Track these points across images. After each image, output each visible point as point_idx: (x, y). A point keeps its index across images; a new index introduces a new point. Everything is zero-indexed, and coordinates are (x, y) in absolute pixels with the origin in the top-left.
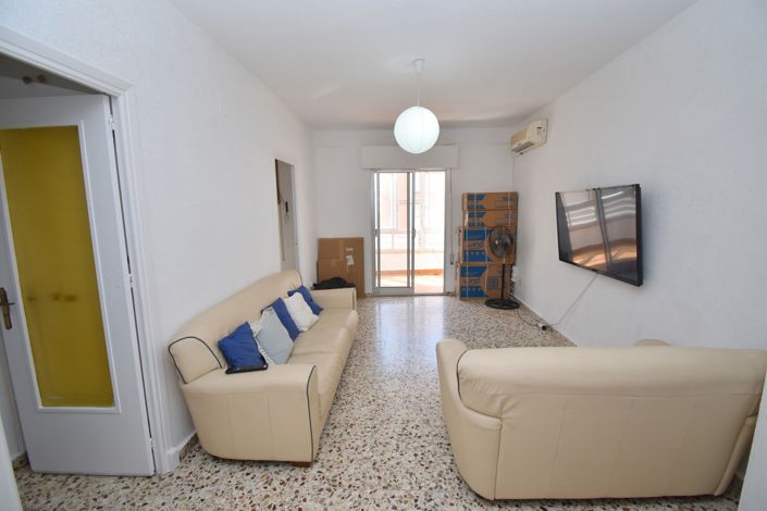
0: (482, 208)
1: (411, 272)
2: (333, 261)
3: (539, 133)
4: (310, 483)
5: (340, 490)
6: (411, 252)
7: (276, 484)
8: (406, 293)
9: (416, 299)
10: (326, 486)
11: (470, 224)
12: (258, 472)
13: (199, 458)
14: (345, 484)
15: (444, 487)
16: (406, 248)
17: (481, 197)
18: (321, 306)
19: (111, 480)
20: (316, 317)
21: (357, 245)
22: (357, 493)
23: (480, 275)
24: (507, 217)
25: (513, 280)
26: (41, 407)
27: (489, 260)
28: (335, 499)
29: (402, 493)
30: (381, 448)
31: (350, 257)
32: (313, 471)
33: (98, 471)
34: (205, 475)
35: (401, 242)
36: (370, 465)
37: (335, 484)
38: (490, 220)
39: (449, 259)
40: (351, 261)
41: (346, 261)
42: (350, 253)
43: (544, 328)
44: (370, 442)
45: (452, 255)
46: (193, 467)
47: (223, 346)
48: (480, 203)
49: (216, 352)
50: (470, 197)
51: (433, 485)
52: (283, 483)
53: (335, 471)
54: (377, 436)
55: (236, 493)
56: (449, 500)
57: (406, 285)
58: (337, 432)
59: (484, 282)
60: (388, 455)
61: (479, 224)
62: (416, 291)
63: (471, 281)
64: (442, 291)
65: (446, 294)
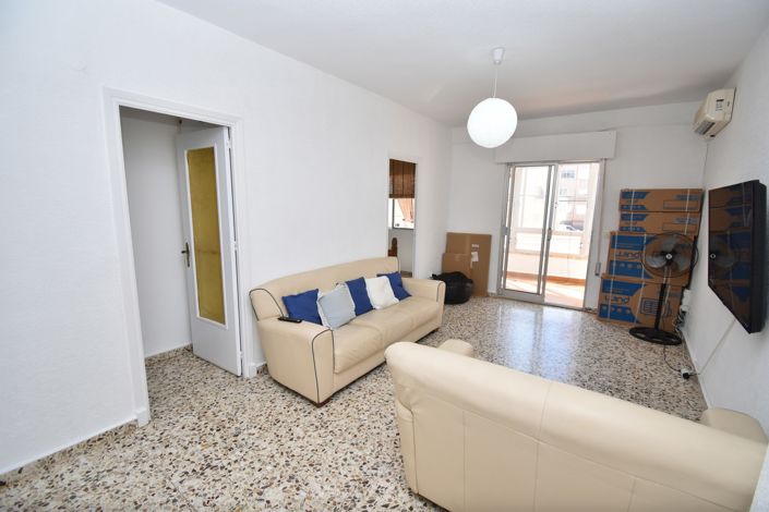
0: (643, 207)
1: (543, 278)
2: (457, 256)
3: (718, 108)
4: (311, 418)
5: (323, 430)
6: (545, 254)
7: (292, 408)
8: (536, 301)
9: (546, 309)
10: (318, 424)
11: (621, 228)
12: (289, 397)
13: (266, 377)
14: (330, 428)
15: (395, 466)
16: (539, 249)
17: (641, 194)
18: (410, 292)
19: (220, 371)
20: (396, 300)
21: (484, 242)
22: (331, 438)
23: (632, 295)
24: (683, 222)
25: (683, 308)
26: (198, 315)
27: (646, 276)
28: (315, 434)
29: (360, 454)
30: (378, 417)
31: (475, 254)
32: (319, 411)
33: (217, 364)
34: (263, 387)
35: (534, 243)
36: (358, 425)
37: (324, 425)
38: (652, 225)
39: (593, 268)
40: (475, 258)
41: (471, 256)
42: (475, 249)
43: (686, 376)
44: (374, 410)
45: (599, 265)
46: (261, 380)
47: (288, 301)
48: (641, 202)
49: (281, 303)
50: (625, 194)
51: (389, 460)
52: (295, 410)
53: (332, 418)
54: (383, 408)
55: (268, 404)
56: (389, 477)
57: (535, 291)
58: (358, 393)
59: (636, 303)
60: (377, 425)
61: (636, 229)
62: (547, 300)
63: (616, 299)
64: (581, 306)
65: (586, 310)
